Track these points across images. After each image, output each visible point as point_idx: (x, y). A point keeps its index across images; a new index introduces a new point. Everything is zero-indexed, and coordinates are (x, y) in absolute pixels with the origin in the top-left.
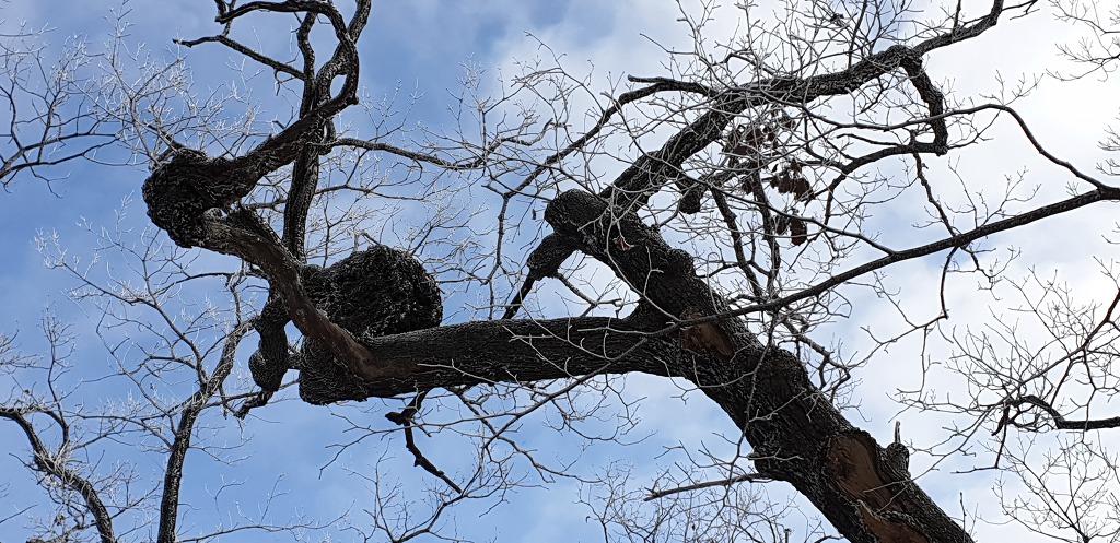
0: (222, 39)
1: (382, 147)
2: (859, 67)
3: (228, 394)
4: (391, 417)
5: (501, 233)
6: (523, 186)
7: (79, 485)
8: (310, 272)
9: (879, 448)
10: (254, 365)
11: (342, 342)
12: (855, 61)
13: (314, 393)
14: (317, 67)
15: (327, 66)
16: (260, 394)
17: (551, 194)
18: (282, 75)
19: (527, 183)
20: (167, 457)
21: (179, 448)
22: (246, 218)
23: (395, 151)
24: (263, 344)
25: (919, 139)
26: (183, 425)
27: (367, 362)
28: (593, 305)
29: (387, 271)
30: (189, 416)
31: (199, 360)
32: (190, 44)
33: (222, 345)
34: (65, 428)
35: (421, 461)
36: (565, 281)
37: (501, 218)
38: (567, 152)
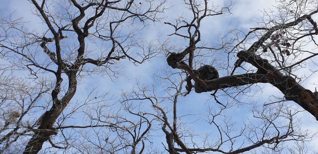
0: (175, 34)
1: (204, 48)
2: (297, 20)
3: (182, 93)
4: (211, 94)
5: (228, 60)
6: (232, 51)
7: (160, 109)
8: (194, 71)
9: (312, 93)
10: (186, 87)
11: (202, 82)
12: (296, 19)
13: (198, 91)
14: (192, 36)
15: (193, 35)
16: (188, 92)
17: (237, 52)
18: (186, 38)
19: (232, 50)
20: (174, 103)
21: (175, 102)
22: (183, 63)
23: (206, 48)
24: (187, 84)
25: (311, 32)
26: (175, 98)
27: (207, 85)
28: (248, 71)
29: (208, 69)
30: (176, 97)
31: (177, 87)
32: (170, 35)
33: (180, 85)
34: (157, 100)
35: (218, 102)
36: (242, 67)
37: (228, 57)
38: (239, 44)
